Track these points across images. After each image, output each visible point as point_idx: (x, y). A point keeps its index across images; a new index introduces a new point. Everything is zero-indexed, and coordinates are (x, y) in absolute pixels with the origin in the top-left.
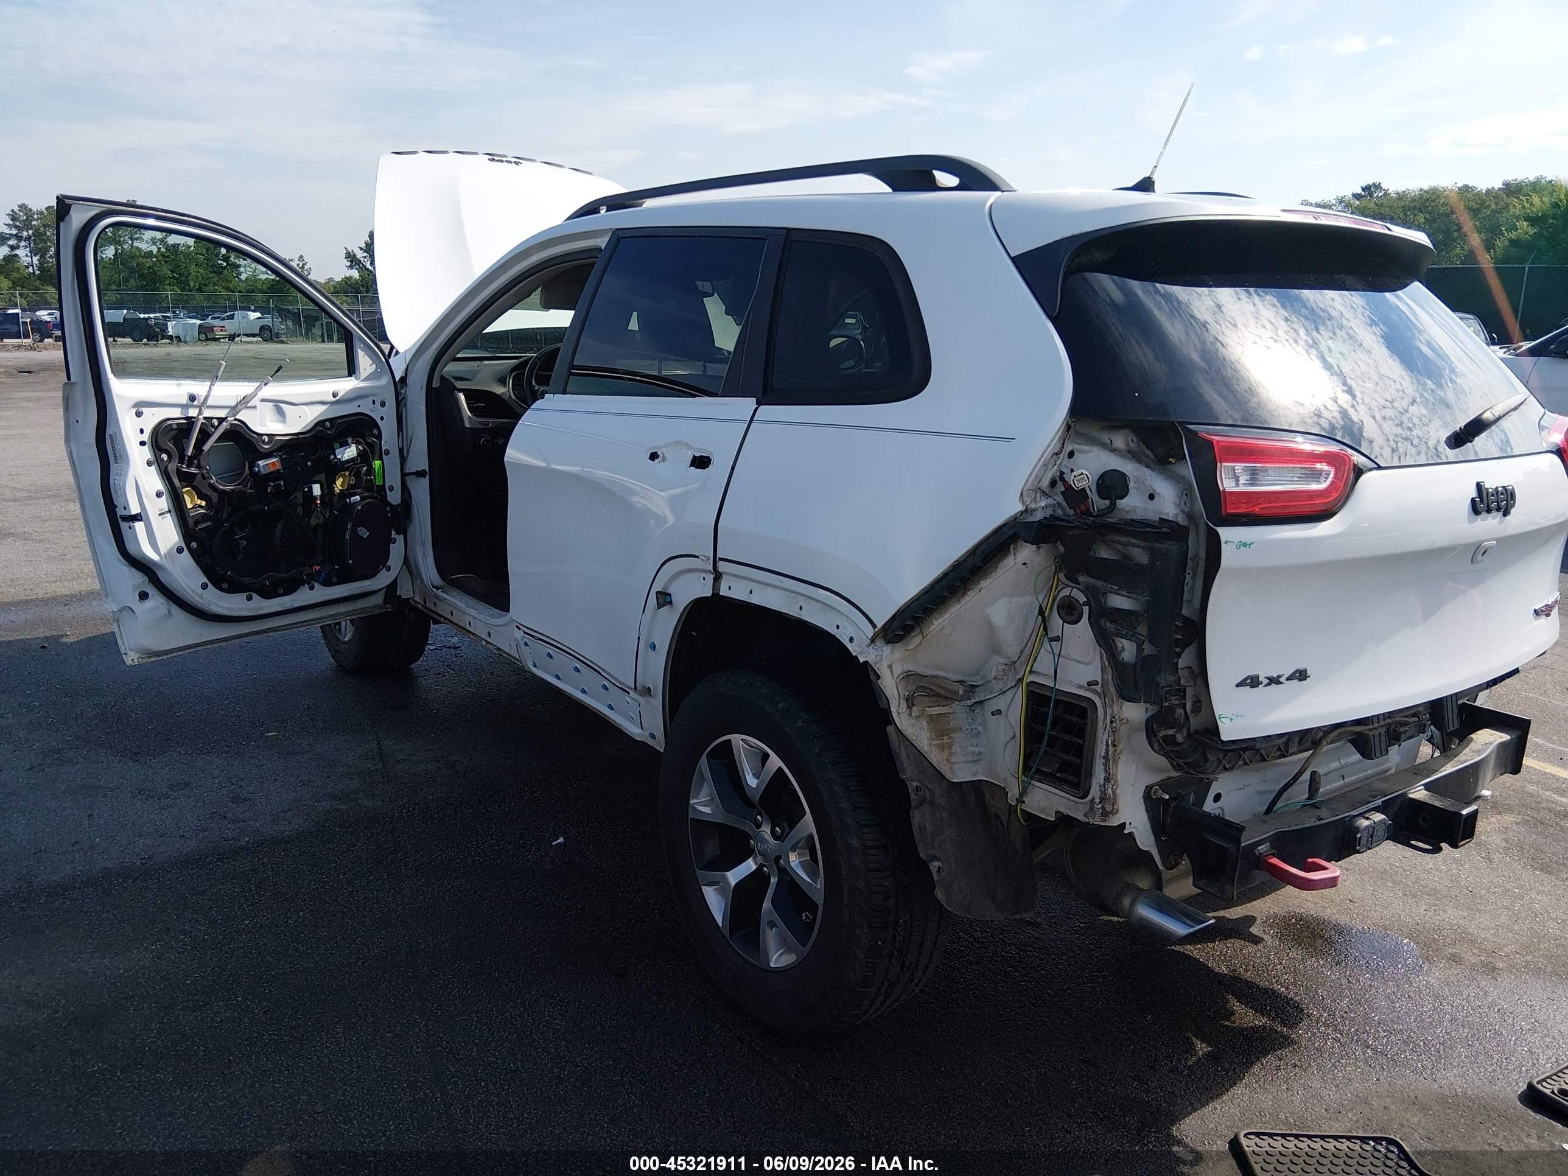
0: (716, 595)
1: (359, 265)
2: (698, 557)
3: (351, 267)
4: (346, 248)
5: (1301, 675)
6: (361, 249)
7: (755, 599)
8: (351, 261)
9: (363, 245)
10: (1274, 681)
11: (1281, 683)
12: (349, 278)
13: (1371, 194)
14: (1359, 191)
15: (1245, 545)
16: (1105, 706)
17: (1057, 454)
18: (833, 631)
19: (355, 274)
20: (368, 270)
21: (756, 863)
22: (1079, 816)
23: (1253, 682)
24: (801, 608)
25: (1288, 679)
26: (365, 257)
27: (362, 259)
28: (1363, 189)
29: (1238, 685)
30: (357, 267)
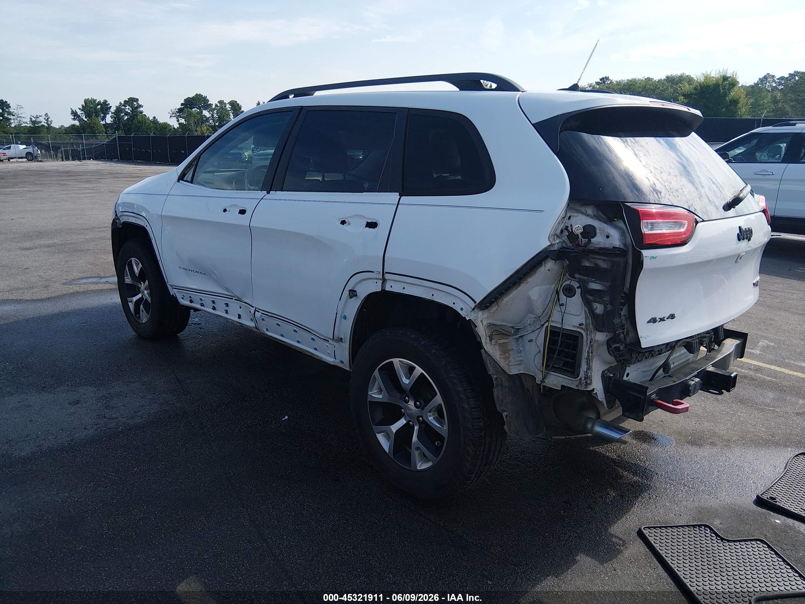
0: (383, 290)
1: (79, 118)
2: (373, 272)
3: (74, 119)
4: (71, 109)
5: (672, 317)
6: (80, 109)
7: (406, 292)
8: (74, 116)
9: (81, 107)
10: (662, 320)
11: (665, 320)
12: (74, 125)
13: (604, 82)
14: (599, 81)
15: (653, 258)
16: (587, 336)
17: (564, 218)
18: (451, 305)
19: (77, 123)
20: (84, 120)
21: (406, 420)
22: (574, 387)
23: (654, 320)
24: (433, 295)
25: (667, 319)
26: (82, 114)
27: (80, 115)
28: (601, 80)
29: (648, 322)
30: (78, 119)
